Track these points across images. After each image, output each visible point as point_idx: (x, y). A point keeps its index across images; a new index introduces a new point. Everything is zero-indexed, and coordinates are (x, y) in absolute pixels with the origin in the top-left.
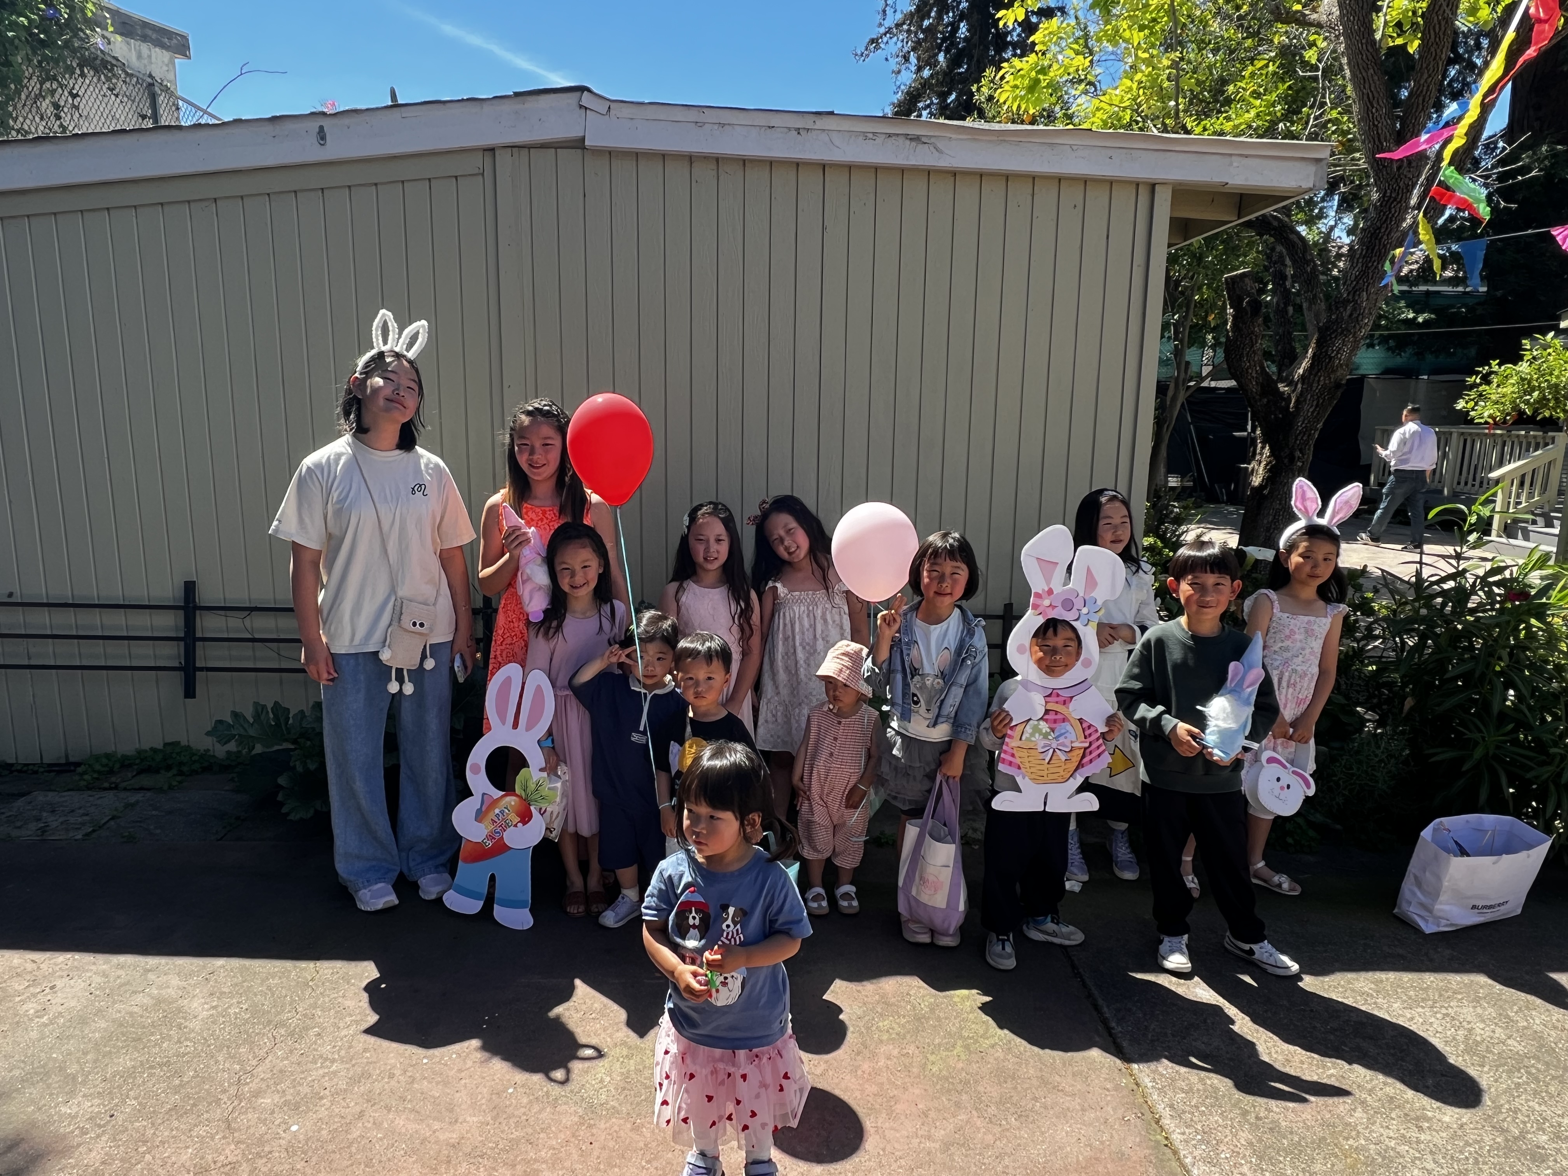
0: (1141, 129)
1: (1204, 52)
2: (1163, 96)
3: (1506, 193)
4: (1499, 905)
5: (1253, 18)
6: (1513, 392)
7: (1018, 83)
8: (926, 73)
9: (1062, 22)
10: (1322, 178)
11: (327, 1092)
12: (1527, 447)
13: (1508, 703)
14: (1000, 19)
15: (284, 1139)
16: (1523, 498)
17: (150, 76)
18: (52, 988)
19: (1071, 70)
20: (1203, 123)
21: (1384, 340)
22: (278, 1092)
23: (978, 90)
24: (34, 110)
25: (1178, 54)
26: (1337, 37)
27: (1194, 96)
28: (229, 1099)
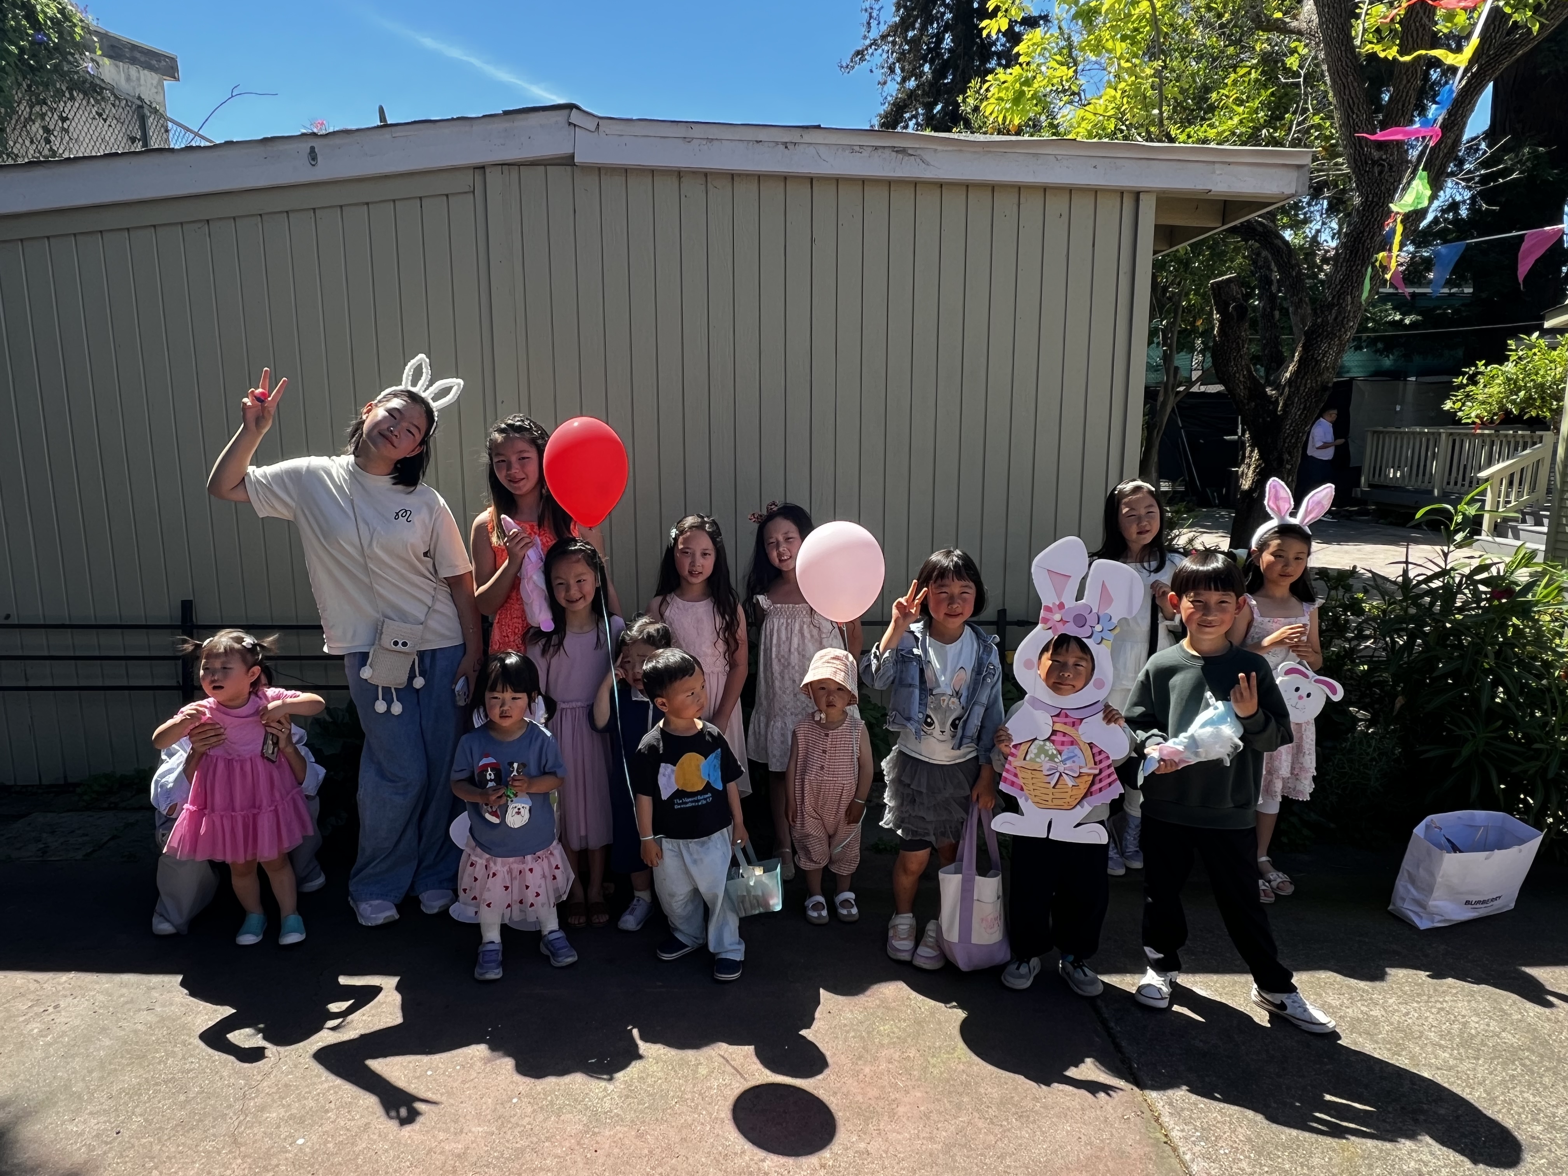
0: (1126, 138)
1: (1187, 60)
2: (1147, 105)
3: (1487, 195)
4: (1493, 900)
5: (1235, 26)
6: (1500, 392)
7: (1002, 95)
8: (912, 83)
9: (1046, 33)
10: (1304, 184)
11: (332, 1106)
12: (1515, 447)
13: (1498, 700)
14: (984, 28)
15: (289, 1152)
16: (1513, 497)
17: (139, 98)
18: (56, 1007)
19: (1055, 81)
20: (1188, 130)
21: (1372, 342)
22: (283, 1106)
23: (964, 101)
24: (24, 134)
25: (1160, 62)
26: (1318, 44)
27: (1178, 104)
28: (235, 1114)
